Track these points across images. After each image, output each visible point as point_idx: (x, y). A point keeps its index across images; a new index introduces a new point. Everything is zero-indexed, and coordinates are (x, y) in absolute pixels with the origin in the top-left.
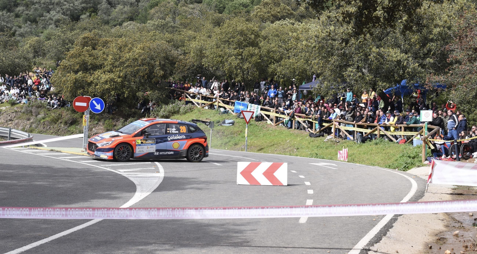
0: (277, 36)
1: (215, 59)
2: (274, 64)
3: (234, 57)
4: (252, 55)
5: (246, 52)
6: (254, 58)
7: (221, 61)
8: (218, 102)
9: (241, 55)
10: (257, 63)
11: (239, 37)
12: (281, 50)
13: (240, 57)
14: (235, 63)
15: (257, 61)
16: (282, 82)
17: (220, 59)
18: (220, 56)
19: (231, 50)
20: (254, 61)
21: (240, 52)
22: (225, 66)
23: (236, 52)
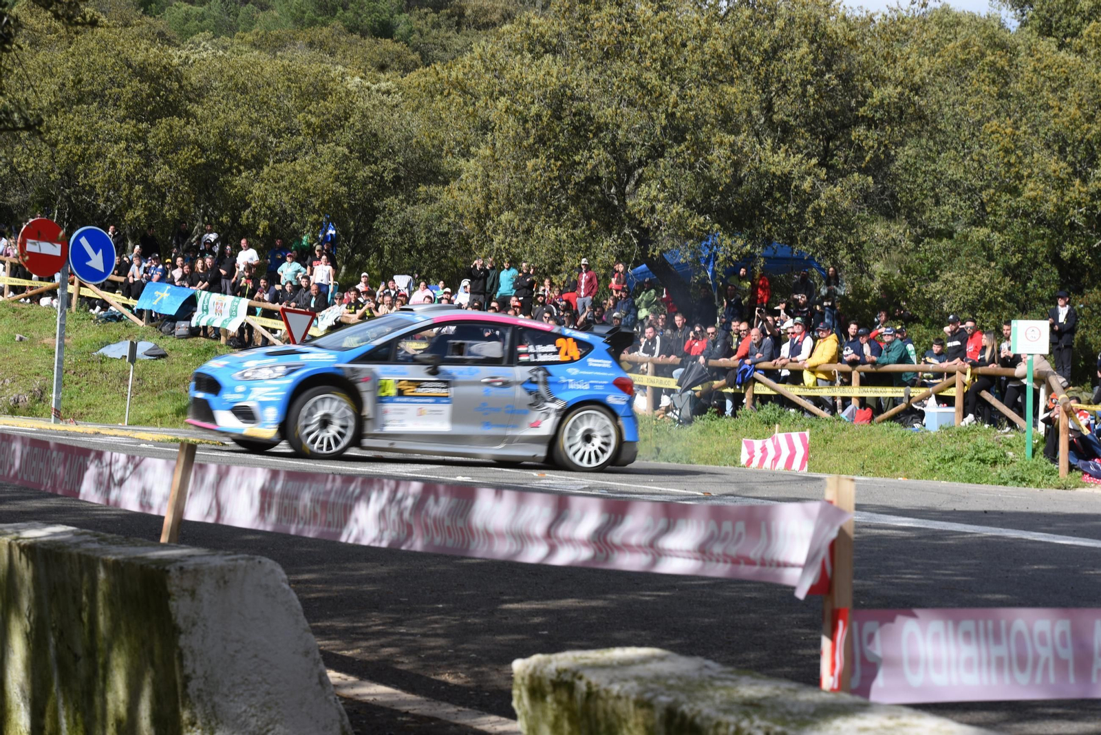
0: (244, 90)
1: (63, 149)
2: (240, 172)
3: (123, 145)
4: (177, 145)
5: (159, 132)
6: (185, 153)
7: (82, 158)
8: (76, 284)
9: (143, 140)
10: (195, 167)
11: (136, 83)
12: (257, 131)
13: (140, 146)
14: (128, 164)
15: (194, 161)
16: (264, 229)
17: (78, 150)
18: (79, 140)
19: (113, 123)
20: (185, 160)
21: (140, 131)
22: (95, 172)
23: (128, 128)
